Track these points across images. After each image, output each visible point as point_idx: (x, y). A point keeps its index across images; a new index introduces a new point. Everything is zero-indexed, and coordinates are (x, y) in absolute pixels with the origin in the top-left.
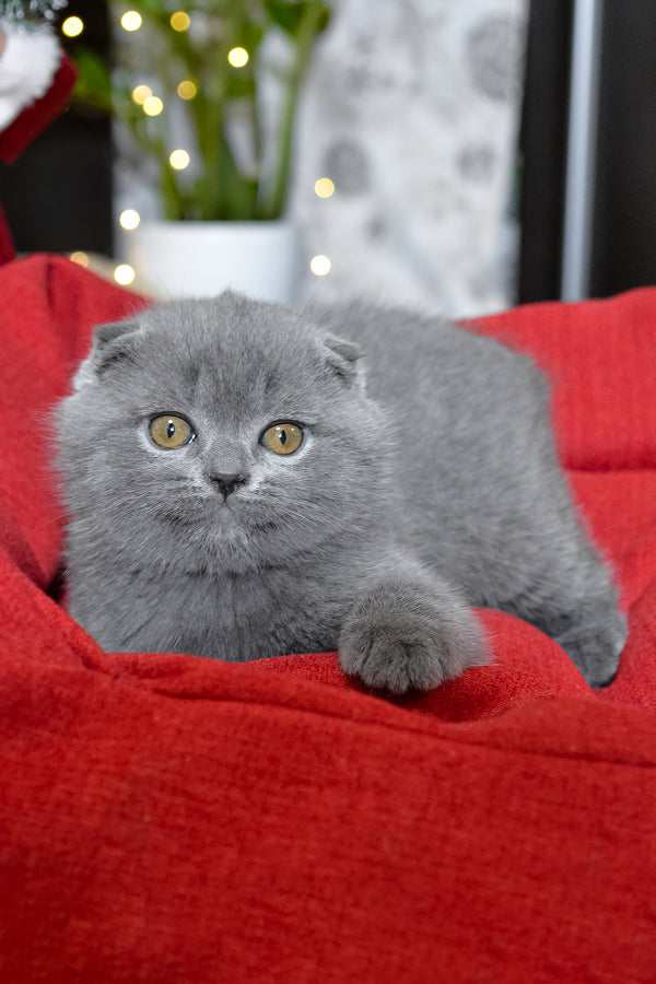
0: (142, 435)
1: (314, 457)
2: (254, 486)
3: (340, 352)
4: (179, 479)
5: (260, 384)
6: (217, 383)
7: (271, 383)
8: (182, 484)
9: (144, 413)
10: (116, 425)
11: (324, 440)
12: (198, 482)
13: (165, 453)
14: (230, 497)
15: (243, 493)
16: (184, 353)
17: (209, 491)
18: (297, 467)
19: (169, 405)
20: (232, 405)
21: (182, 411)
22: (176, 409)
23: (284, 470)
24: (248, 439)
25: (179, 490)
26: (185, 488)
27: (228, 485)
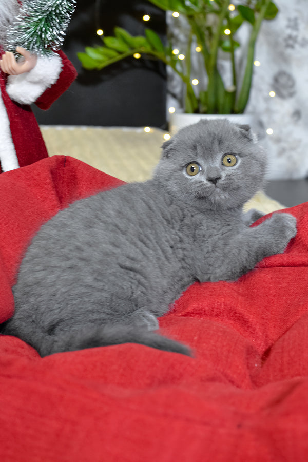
0: (184, 173)
1: (243, 164)
2: (223, 178)
3: (243, 128)
4: (200, 182)
5: (216, 143)
6: (202, 147)
7: (220, 142)
8: (201, 184)
9: (183, 165)
10: (175, 171)
11: (245, 158)
12: (206, 182)
13: (193, 177)
14: (217, 184)
15: (220, 182)
16: (190, 142)
17: (209, 184)
18: (238, 169)
19: (190, 160)
20: (208, 152)
21: (195, 160)
22: (193, 160)
23: (233, 171)
24: (217, 163)
25: (201, 186)
26: (203, 185)
27: (214, 181)
